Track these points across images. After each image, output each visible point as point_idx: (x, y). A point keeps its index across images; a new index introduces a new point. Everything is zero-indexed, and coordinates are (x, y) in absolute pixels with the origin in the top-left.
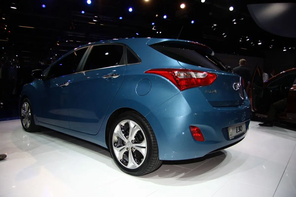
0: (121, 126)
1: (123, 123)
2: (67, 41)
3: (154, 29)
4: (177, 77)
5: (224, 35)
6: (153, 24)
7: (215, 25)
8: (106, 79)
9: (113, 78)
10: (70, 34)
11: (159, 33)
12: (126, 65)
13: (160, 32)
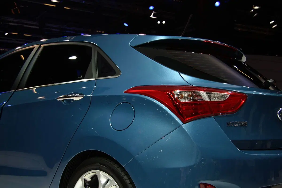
0: (85, 180)
1: (88, 176)
2: (6, 34)
3: (153, 16)
4: (176, 100)
5: (273, 24)
6: (151, 8)
7: (256, 8)
8: (63, 102)
9: (73, 100)
10: (13, 22)
11: (161, 22)
12: (95, 79)
13: (164, 22)
